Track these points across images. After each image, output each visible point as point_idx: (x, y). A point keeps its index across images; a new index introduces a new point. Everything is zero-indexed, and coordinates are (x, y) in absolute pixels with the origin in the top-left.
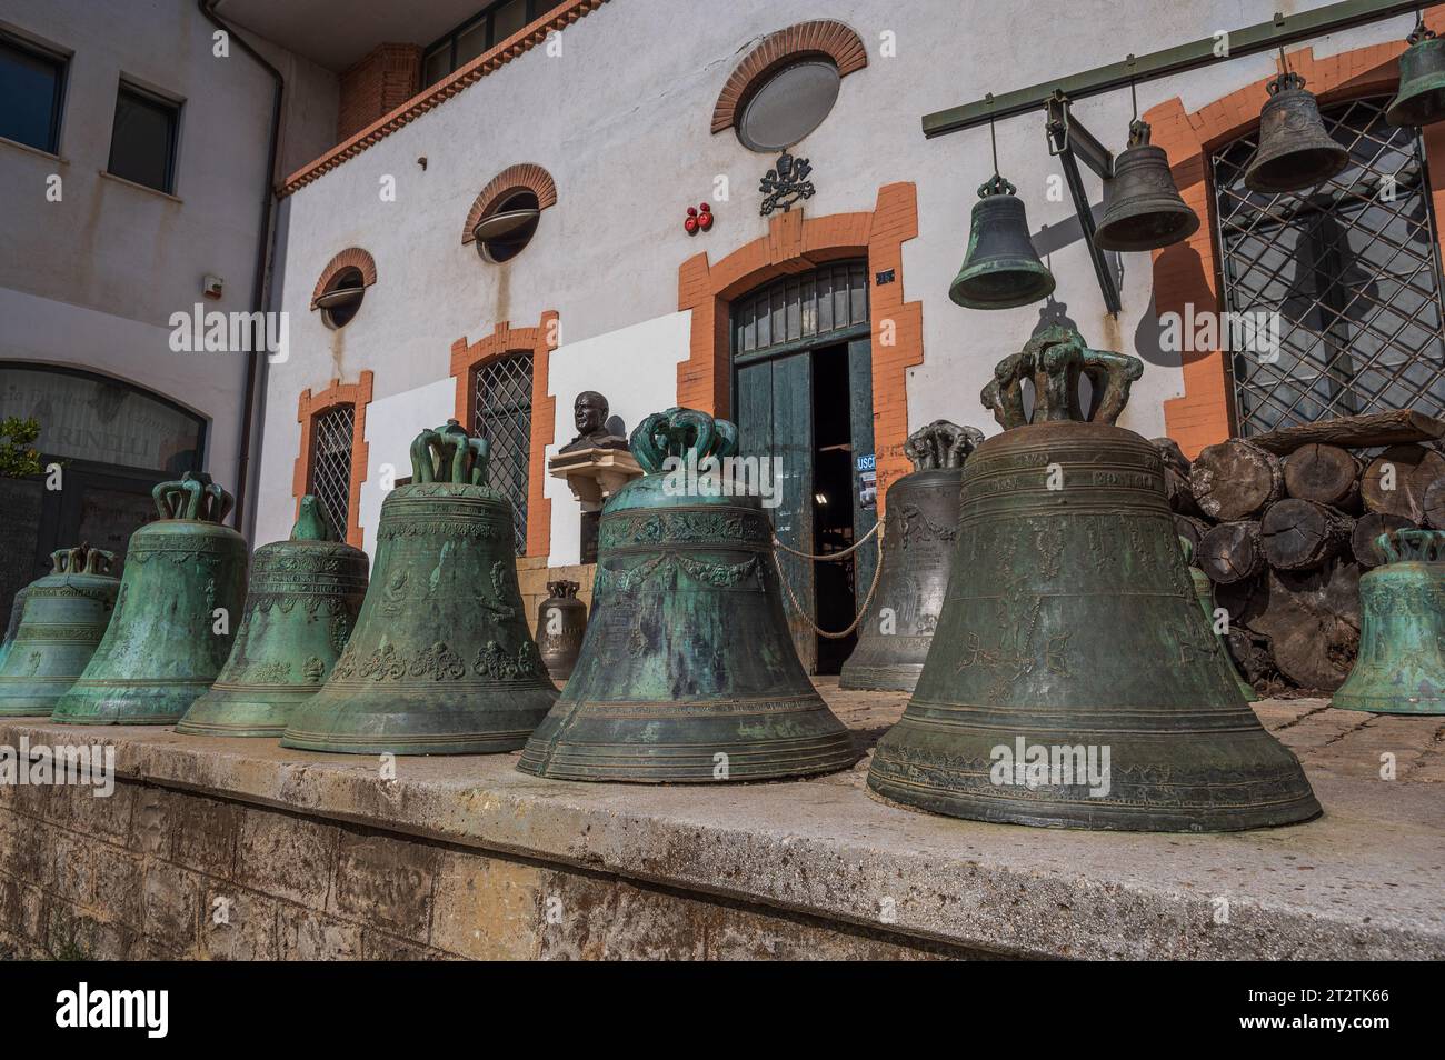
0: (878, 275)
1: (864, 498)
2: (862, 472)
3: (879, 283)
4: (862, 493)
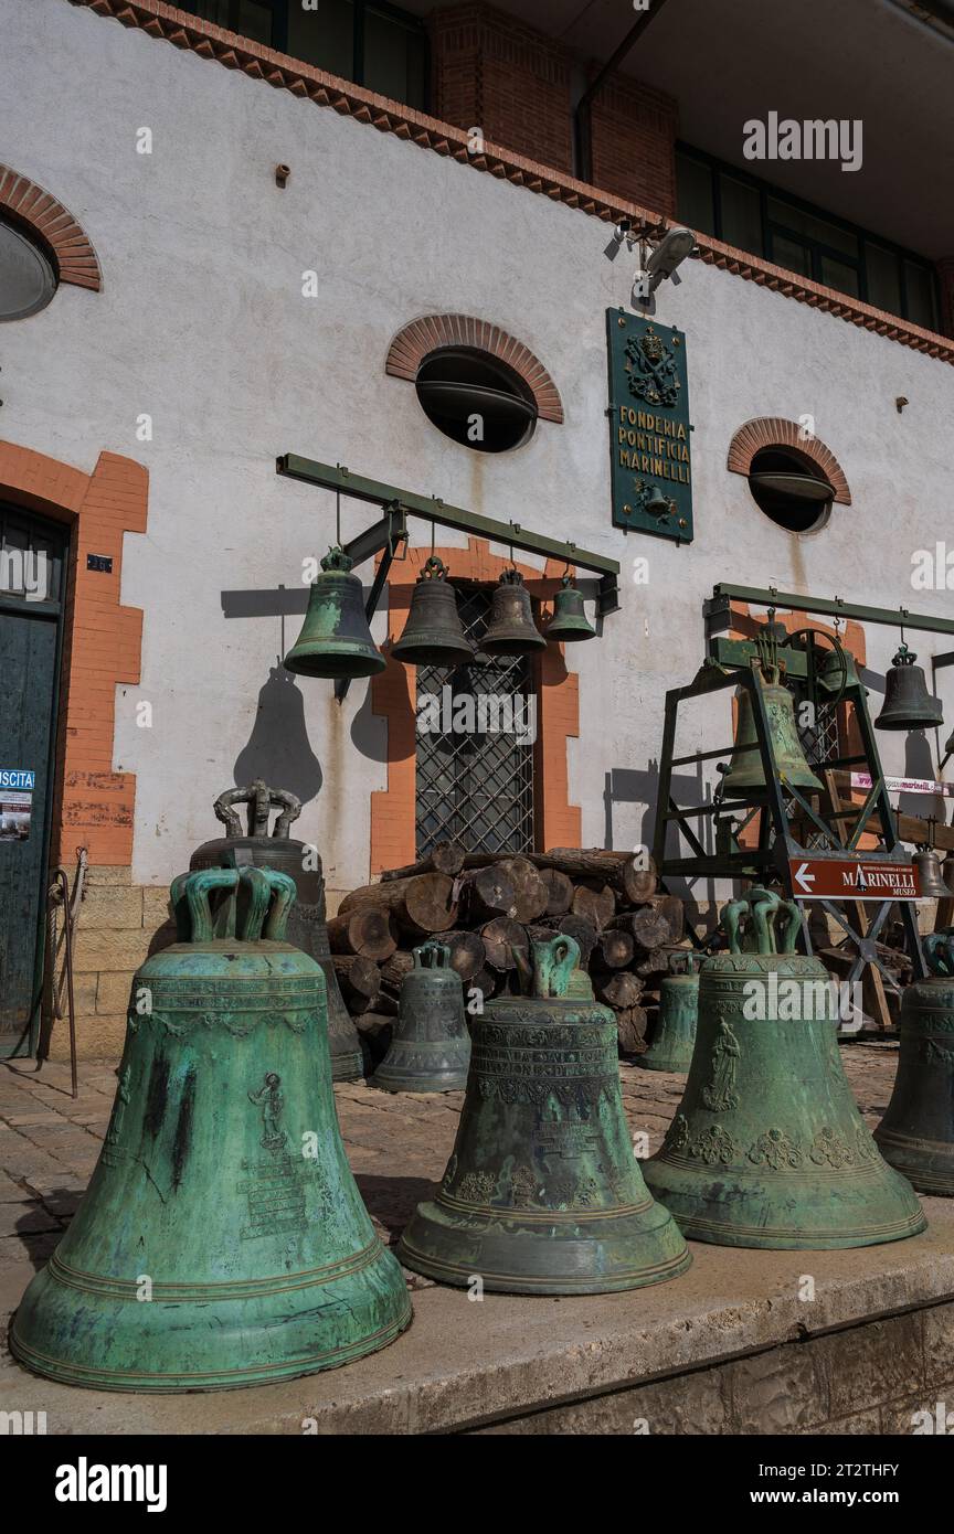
0: (89, 557)
3: (89, 566)
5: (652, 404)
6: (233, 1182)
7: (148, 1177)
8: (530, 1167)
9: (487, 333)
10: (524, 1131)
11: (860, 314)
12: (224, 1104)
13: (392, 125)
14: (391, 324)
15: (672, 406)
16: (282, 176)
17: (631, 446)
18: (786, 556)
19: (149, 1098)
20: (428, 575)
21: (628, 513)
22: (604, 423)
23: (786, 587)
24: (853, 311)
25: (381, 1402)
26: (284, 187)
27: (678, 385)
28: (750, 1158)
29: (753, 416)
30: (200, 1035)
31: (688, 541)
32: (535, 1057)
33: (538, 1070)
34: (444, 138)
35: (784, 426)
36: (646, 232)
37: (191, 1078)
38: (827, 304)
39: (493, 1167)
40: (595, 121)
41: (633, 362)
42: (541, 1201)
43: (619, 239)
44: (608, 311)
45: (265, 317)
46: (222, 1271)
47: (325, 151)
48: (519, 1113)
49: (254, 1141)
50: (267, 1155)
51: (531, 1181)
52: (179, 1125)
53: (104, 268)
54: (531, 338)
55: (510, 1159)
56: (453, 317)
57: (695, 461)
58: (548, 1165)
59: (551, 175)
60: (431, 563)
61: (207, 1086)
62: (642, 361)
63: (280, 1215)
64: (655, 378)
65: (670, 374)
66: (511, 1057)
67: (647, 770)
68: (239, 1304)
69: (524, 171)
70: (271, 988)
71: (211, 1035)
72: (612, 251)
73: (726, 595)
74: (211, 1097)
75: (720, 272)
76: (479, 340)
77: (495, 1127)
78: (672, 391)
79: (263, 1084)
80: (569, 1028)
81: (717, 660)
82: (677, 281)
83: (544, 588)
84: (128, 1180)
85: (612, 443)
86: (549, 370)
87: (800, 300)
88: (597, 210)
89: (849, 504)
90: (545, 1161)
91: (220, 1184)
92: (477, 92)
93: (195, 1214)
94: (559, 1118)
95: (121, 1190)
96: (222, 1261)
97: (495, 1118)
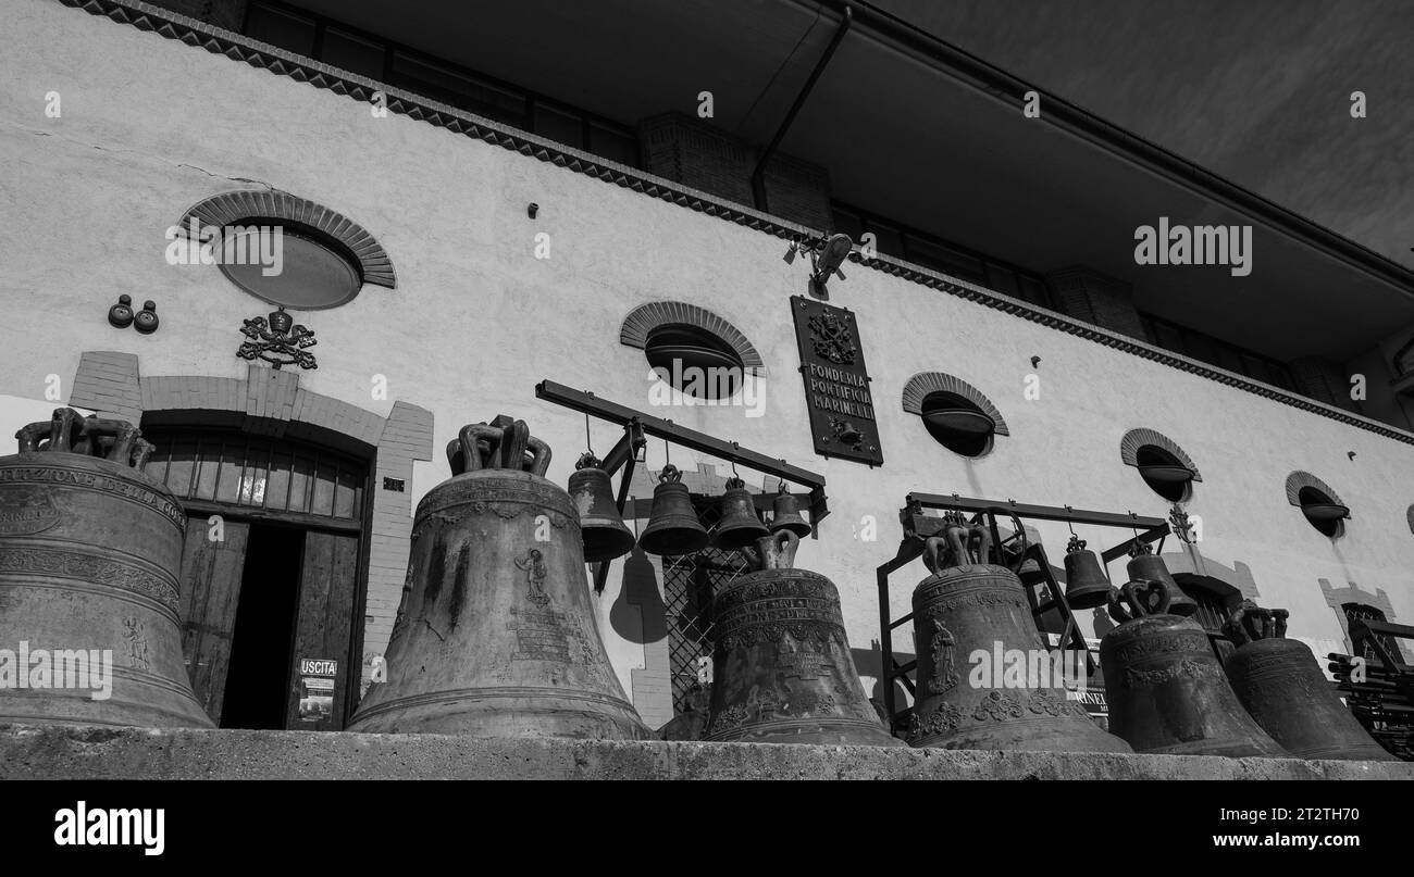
0: (386, 479)
1: (305, 707)
2: (306, 676)
3: (386, 487)
4: (302, 701)
5: (835, 363)
6: (503, 622)
7: (429, 627)
8: (774, 691)
9: (698, 314)
10: (764, 663)
11: (990, 298)
12: (494, 568)
13: (613, 178)
14: (624, 309)
15: (851, 363)
16: (532, 211)
17: (822, 393)
18: (964, 476)
19: (429, 575)
20: (665, 479)
21: (827, 442)
22: (799, 377)
23: (967, 493)
24: (984, 296)
25: (642, 748)
26: (534, 218)
27: (853, 348)
28: (976, 717)
29: (919, 371)
30: (473, 519)
31: (879, 463)
32: (769, 606)
33: (772, 615)
34: (654, 185)
35: (945, 379)
36: (812, 244)
37: (465, 551)
38: (962, 291)
39: (742, 697)
40: (767, 184)
41: (816, 333)
42: (786, 713)
43: (794, 250)
44: (792, 298)
45: (524, 306)
46: (495, 680)
47: (564, 195)
48: (759, 652)
49: (520, 595)
50: (532, 606)
51: (776, 700)
52: (456, 586)
53: (398, 272)
54: (733, 317)
55: (756, 688)
56: (671, 304)
57: (876, 404)
58: (789, 686)
59: (737, 207)
60: (668, 469)
61: (480, 555)
62: (823, 332)
63: (545, 649)
64: (835, 343)
65: (847, 341)
66: (748, 611)
67: (871, 648)
68: (511, 700)
69: (716, 205)
70: (532, 487)
71: (481, 519)
72: (789, 258)
73: (917, 501)
74: (483, 563)
75: (875, 272)
76: (692, 318)
77: (739, 669)
78: (850, 352)
79: (526, 556)
80: (794, 580)
81: (914, 532)
82: (842, 277)
83: (764, 501)
84: (412, 636)
85: (806, 391)
86: (750, 339)
87: (941, 290)
88: (774, 230)
89: (1007, 435)
90: (786, 684)
91: (491, 624)
92: (676, 166)
93: (470, 644)
94: (795, 650)
95: (405, 645)
96: (494, 673)
97: (740, 661)
